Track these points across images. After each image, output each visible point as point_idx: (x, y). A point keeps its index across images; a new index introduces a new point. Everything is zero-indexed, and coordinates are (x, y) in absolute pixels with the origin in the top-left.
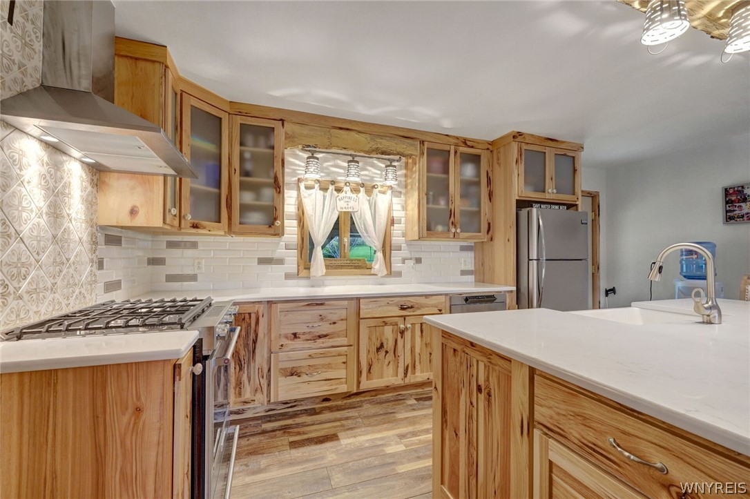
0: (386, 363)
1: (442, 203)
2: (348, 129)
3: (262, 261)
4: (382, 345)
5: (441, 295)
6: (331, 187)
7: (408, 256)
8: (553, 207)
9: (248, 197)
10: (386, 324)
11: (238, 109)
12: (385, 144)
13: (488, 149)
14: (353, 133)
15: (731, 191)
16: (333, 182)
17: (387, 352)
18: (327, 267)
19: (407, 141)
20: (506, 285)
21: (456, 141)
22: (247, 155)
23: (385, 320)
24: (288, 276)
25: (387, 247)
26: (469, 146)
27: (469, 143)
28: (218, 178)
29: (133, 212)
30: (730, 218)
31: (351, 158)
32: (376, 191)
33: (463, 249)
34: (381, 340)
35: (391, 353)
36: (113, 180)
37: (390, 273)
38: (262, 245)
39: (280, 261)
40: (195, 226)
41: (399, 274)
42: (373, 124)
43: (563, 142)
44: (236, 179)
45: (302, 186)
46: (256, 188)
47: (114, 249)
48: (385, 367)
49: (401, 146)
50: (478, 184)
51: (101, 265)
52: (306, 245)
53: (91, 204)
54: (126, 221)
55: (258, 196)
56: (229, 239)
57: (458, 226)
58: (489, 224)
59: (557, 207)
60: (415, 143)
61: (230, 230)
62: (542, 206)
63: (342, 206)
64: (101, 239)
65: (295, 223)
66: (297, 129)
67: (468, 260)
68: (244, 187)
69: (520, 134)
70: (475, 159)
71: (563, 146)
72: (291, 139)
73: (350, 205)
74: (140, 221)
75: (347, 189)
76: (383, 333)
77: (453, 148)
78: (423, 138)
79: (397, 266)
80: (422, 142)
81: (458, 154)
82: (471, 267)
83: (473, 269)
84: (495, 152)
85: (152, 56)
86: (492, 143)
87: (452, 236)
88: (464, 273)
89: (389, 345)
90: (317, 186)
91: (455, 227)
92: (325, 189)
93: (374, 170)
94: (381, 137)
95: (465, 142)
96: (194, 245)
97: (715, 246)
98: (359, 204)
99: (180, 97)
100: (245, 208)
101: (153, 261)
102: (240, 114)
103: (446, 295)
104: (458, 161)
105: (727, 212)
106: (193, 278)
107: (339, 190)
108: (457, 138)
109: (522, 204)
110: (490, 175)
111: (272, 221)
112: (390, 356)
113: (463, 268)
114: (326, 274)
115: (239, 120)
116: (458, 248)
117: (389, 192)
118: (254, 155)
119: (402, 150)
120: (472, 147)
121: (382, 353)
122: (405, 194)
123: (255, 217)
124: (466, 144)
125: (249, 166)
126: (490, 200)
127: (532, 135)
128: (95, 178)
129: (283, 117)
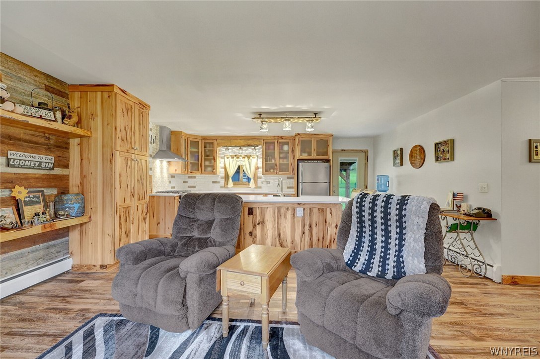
1: (273, 161)
3: (214, 182)
6: (235, 157)
7: (263, 180)
8: (314, 161)
9: (207, 163)
11: (204, 138)
12: (250, 142)
13: (292, 139)
14: (238, 140)
16: (235, 156)
18: (234, 184)
19: (258, 140)
21: (277, 138)
22: (207, 151)
24: (221, 187)
25: (256, 177)
27: (284, 138)
28: (198, 158)
29: (176, 170)
31: (240, 148)
32: (251, 157)
33: (287, 178)
37: (257, 187)
38: (212, 177)
39: (219, 182)
40: (191, 173)
41: (260, 187)
43: (322, 134)
44: (203, 158)
45: (225, 157)
46: (210, 160)
47: (173, 179)
49: (256, 142)
50: (288, 152)
51: (170, 183)
52: (227, 176)
53: (168, 169)
54: (174, 173)
55: (210, 163)
56: (202, 175)
58: (293, 168)
59: (317, 161)
60: (261, 140)
61: (202, 173)
62: (309, 161)
63: (239, 164)
64: (170, 177)
65: (224, 170)
66: (220, 141)
67: (291, 182)
68: (206, 160)
69: (299, 134)
70: (287, 144)
71: (321, 136)
72: (219, 145)
73: (242, 163)
74: (177, 172)
75: (240, 157)
77: (276, 140)
78: (264, 138)
79: (259, 184)
80: (264, 140)
81: (279, 143)
82: (292, 185)
85: (179, 134)
86: (294, 137)
87: (275, 173)
88: (288, 187)
90: (230, 157)
91: (277, 170)
92: (233, 158)
93: (249, 150)
94: (248, 140)
95: (282, 138)
96: (195, 177)
98: (244, 163)
99: (187, 140)
100: (206, 167)
101: (185, 182)
102: (204, 139)
104: (279, 145)
105: (394, 161)
106: (194, 187)
107: (238, 158)
109: (300, 161)
110: (293, 149)
111: (213, 171)
113: (289, 185)
114: (232, 187)
115: (204, 141)
117: (256, 157)
118: (209, 150)
119: (257, 144)
123: (209, 169)
125: (208, 154)
126: (294, 158)
127: (304, 134)
129: (216, 138)
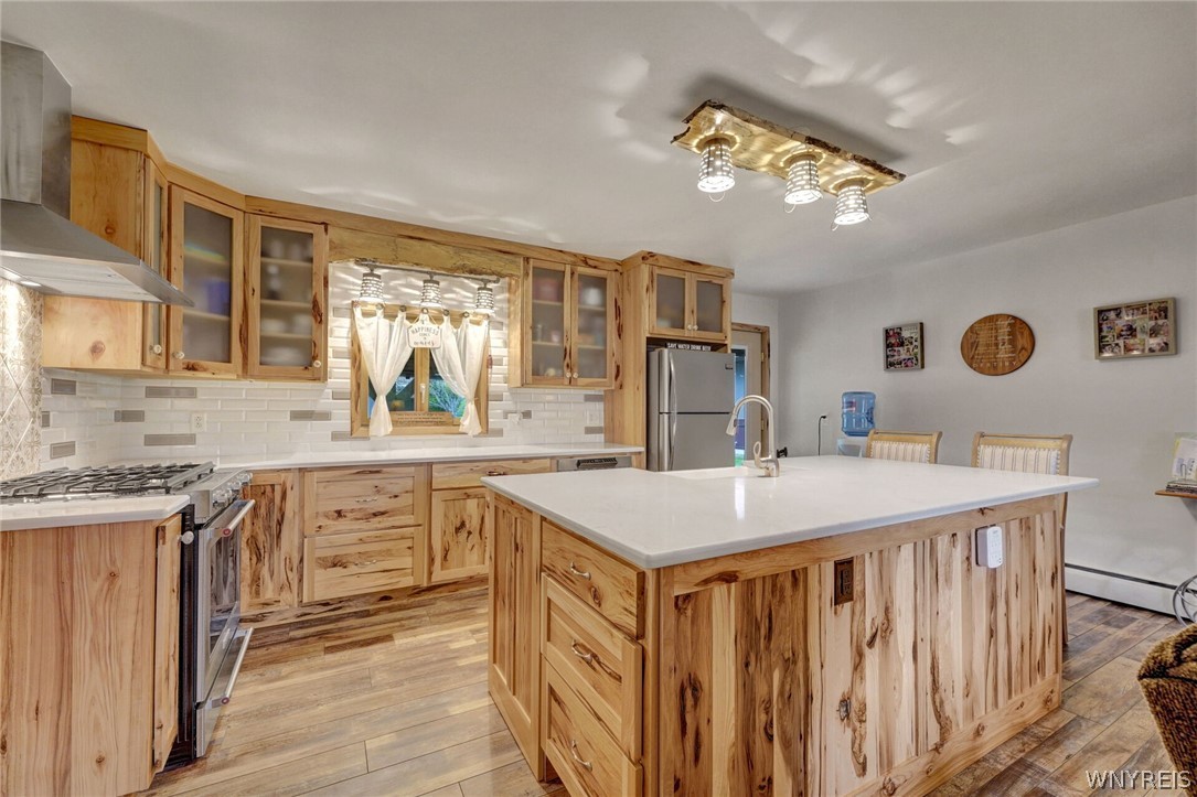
0: (469, 546)
1: (555, 339)
2: (421, 239)
3: (298, 416)
4: (463, 524)
5: (545, 458)
6: (401, 315)
7: (512, 408)
8: (693, 347)
9: (274, 328)
10: (468, 496)
11: (257, 206)
12: (474, 260)
13: (616, 270)
14: (427, 244)
15: (891, 333)
16: (404, 308)
17: (470, 533)
18: (395, 423)
19: (506, 256)
20: (636, 445)
21: (573, 259)
22: (273, 270)
23: (467, 491)
24: (336, 436)
25: (482, 397)
26: (590, 266)
27: (590, 262)
28: (226, 301)
29: (96, 350)
30: (890, 365)
31: (428, 277)
32: (466, 321)
33: (588, 398)
34: (462, 518)
35: (476, 534)
36: (65, 308)
37: (486, 431)
38: (298, 393)
39: (325, 416)
40: (191, 368)
41: (499, 433)
42: (458, 234)
43: (709, 266)
44: (255, 303)
45: (358, 312)
46: (287, 316)
47: (64, 401)
48: (467, 551)
49: (497, 263)
50: (603, 315)
51: (46, 421)
52: (364, 392)
53: (32, 339)
54: (86, 362)
55: (290, 326)
56: (246, 384)
57: (575, 369)
58: (618, 367)
59: (698, 347)
60: (517, 260)
61: (246, 372)
62: (680, 346)
63: (416, 340)
64: (46, 383)
65: (347, 362)
66: (346, 236)
67: (595, 414)
68: (266, 312)
69: (652, 255)
70: (600, 283)
71: (707, 271)
72: (339, 251)
73: (429, 339)
74: (106, 361)
75: (422, 317)
76: (465, 509)
77: (568, 268)
78: (529, 254)
79: (495, 421)
80: (527, 260)
81: (576, 276)
82: (599, 423)
83: (603, 425)
84: (625, 276)
85: (125, 142)
86: (621, 263)
87: (567, 382)
88: (589, 430)
89: (474, 524)
90: (380, 312)
91: (571, 371)
92: (390, 315)
93: (463, 293)
94: (469, 250)
95: (585, 261)
96: (192, 393)
97: (874, 397)
98: (440, 338)
99: (167, 193)
100: (268, 343)
101: (124, 416)
102: (261, 213)
103: (552, 458)
104: (576, 285)
105: (887, 357)
106: (190, 439)
107: (412, 318)
108: (575, 255)
109: (655, 343)
110: (619, 303)
111: (310, 360)
112: (475, 537)
113: (589, 424)
114: (392, 434)
115: (260, 221)
116: (583, 397)
117: (486, 322)
118: (282, 270)
119: (499, 269)
120: (595, 267)
121: (463, 534)
122: (508, 326)
123: (285, 355)
124: (586, 263)
125: (275, 284)
126: (620, 336)
127: (667, 257)
128: (38, 304)
129: (325, 219)
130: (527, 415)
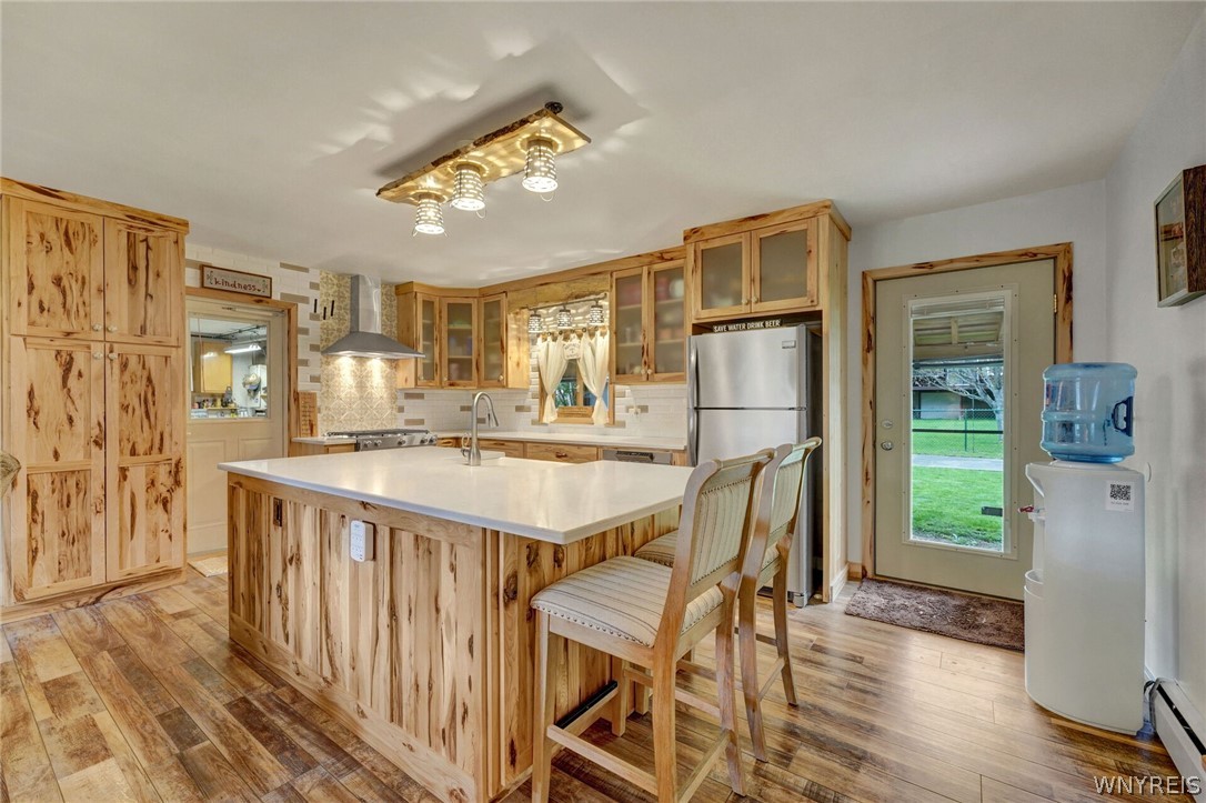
1: (638, 338)
2: (546, 284)
3: (518, 409)
5: (594, 446)
6: (561, 338)
7: (632, 403)
14: (552, 286)
16: (561, 332)
18: (559, 414)
19: (599, 277)
21: (649, 259)
24: (533, 424)
26: (668, 260)
27: (666, 256)
31: (562, 307)
32: (597, 334)
37: (613, 422)
39: (529, 409)
40: (453, 385)
41: (623, 425)
42: (565, 272)
43: (780, 213)
44: (482, 346)
45: (539, 340)
49: (593, 284)
52: (542, 392)
59: (759, 324)
60: (605, 276)
61: (487, 387)
62: (730, 328)
66: (517, 295)
68: (487, 351)
69: (695, 231)
72: (511, 307)
73: (575, 352)
74: (408, 385)
75: (572, 336)
77: (645, 269)
78: (612, 269)
79: (620, 415)
80: (611, 276)
81: (653, 275)
87: (644, 378)
90: (550, 338)
91: (649, 367)
92: (555, 339)
94: (574, 281)
95: (662, 256)
98: (582, 350)
102: (484, 296)
103: (598, 447)
104: (653, 283)
107: (566, 339)
108: (651, 255)
111: (498, 375)
114: (555, 422)
115: (483, 301)
119: (594, 289)
120: (672, 259)
124: (661, 259)
127: (715, 225)
129: (504, 289)
130: (644, 409)
